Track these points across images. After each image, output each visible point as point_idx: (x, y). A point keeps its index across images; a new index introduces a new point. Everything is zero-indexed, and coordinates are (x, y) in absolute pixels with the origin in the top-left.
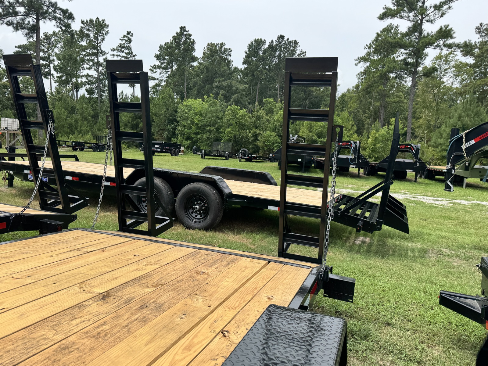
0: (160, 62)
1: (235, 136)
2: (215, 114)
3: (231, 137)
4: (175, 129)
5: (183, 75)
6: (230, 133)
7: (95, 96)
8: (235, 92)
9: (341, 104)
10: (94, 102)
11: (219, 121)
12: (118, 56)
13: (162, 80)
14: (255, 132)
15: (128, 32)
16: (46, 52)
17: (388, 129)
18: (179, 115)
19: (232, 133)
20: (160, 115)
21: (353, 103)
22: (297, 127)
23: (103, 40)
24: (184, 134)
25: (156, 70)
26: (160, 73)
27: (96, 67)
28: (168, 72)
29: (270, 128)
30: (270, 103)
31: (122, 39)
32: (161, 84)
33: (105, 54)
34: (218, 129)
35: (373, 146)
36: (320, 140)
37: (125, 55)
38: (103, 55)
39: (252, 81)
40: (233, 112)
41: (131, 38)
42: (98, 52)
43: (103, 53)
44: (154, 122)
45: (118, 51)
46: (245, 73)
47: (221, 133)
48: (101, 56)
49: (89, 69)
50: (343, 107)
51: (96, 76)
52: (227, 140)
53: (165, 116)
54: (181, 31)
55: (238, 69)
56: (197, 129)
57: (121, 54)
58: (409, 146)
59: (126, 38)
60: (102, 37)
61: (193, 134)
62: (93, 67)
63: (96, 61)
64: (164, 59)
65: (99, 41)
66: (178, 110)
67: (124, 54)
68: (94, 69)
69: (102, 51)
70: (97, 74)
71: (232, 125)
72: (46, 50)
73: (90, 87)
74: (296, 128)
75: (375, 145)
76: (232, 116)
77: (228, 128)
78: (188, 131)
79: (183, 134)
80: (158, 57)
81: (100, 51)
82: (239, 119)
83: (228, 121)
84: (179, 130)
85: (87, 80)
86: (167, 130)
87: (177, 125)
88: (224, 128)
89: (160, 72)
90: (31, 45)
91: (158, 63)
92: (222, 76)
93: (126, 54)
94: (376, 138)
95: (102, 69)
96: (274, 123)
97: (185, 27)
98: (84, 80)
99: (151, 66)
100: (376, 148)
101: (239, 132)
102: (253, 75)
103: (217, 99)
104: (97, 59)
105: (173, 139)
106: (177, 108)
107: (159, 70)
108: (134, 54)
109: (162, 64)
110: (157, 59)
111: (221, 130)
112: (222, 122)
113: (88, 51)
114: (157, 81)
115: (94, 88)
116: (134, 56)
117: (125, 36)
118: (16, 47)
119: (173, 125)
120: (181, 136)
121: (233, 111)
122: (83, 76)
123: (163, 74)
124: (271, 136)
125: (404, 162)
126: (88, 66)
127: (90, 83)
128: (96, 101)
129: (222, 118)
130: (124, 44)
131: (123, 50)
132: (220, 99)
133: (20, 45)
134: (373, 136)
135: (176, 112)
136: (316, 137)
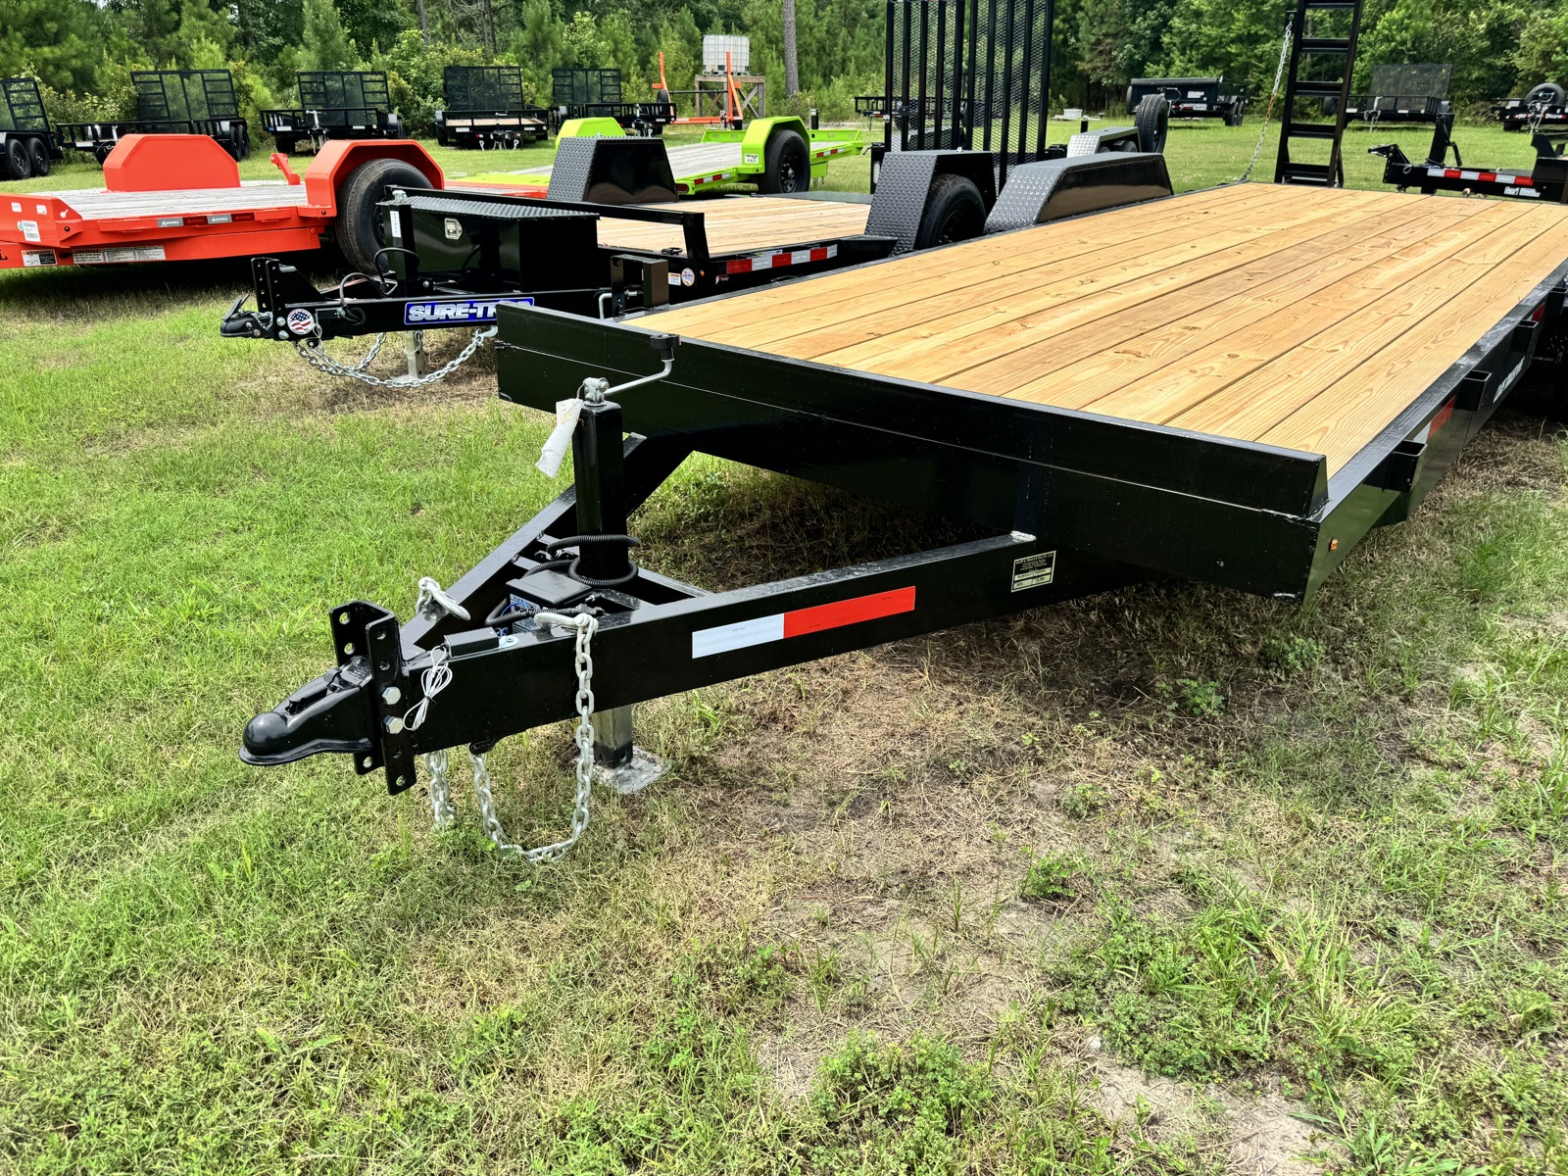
1: (1418, 38)
3: (1404, 43)
4: (1164, 24)
6: (1399, 29)
14: (1501, 16)
19: (1407, 29)
24: (1195, 46)
56: (1252, 23)
61: (1233, 41)
78: (1214, 32)
79: (1188, 45)
84: (1180, 33)
86: (1131, 33)
87: (1171, 11)
101: (1435, 20)
105: (1150, 68)
119: (1151, 14)
120: (1183, 53)
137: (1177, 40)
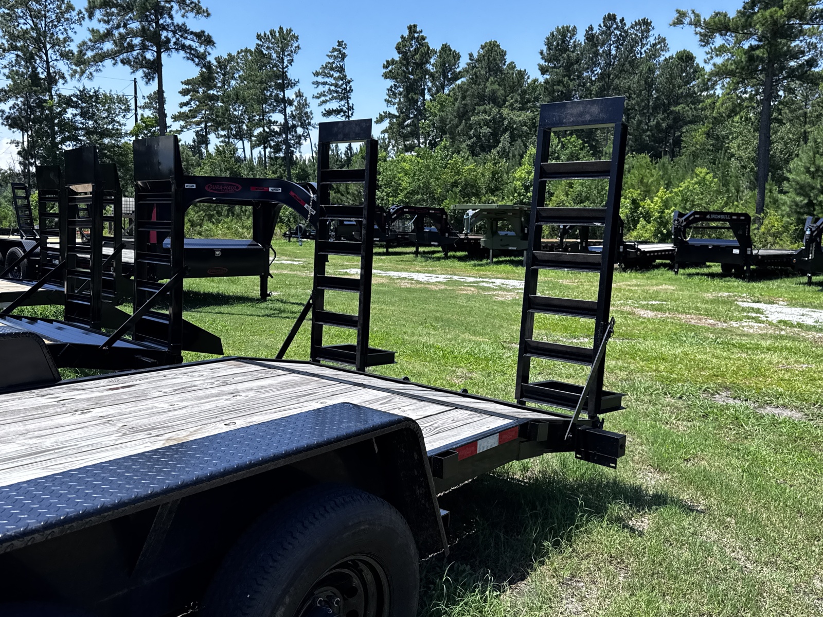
12: (324, 83)
15: (338, 42)
23: (290, 62)
27: (282, 107)
31: (330, 54)
33: (296, 85)
41: (344, 51)
42: (283, 83)
43: (292, 84)
45: (326, 75)
48: (289, 88)
51: (282, 123)
54: (410, 32)
57: (329, 80)
59: (335, 53)
60: (289, 58)
62: (278, 108)
63: (281, 97)
65: (285, 65)
67: (333, 81)
68: (280, 111)
69: (290, 80)
81: (287, 81)
92: (493, 101)
93: (335, 79)
97: (415, 26)
108: (348, 78)
116: (349, 82)
117: (334, 50)
127: (273, 133)
130: (334, 63)
131: (332, 73)
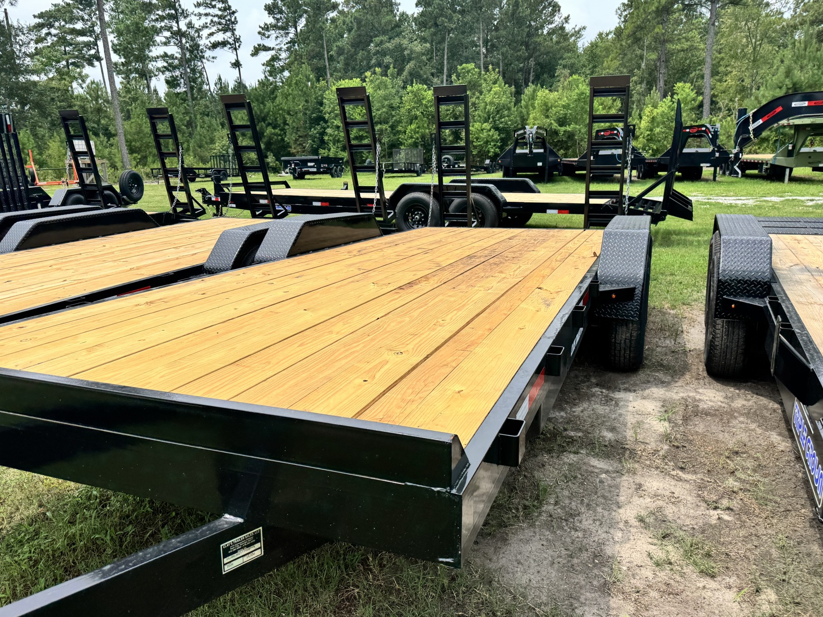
0: (274, 17)
1: (423, 137)
2: (386, 103)
3: (417, 139)
4: (323, 133)
5: (321, 38)
6: (415, 133)
7: (181, 89)
8: (410, 59)
9: (590, 62)
10: (182, 99)
11: (393, 113)
12: (206, 15)
13: (280, 49)
16: (87, 20)
17: (671, 101)
18: (327, 109)
19: (418, 132)
20: (296, 113)
21: (612, 61)
22: (524, 110)
24: (338, 141)
25: (269, 33)
26: (277, 37)
27: (177, 40)
28: (288, 33)
29: (479, 116)
30: (468, 72)
32: (281, 57)
33: (188, 15)
34: (392, 127)
35: (648, 133)
36: (563, 129)
37: (220, 13)
38: (185, 17)
39: (435, 34)
40: (416, 96)
42: (177, 13)
43: (185, 14)
44: (288, 124)
45: (208, 6)
46: (422, 22)
47: (399, 132)
48: (183, 19)
49: (165, 44)
50: (595, 67)
51: (179, 56)
52: (410, 145)
53: (305, 114)
55: (407, 16)
57: (211, 11)
58: (704, 129)
62: (173, 41)
63: (175, 29)
64: (281, 12)
66: (325, 101)
67: (216, 11)
68: (175, 43)
69: (183, 10)
70: (180, 51)
71: (416, 118)
72: (86, 17)
73: (170, 75)
74: (521, 112)
75: (651, 130)
76: (415, 103)
77: (411, 124)
79: (335, 141)
80: (270, 9)
81: (180, 11)
82: (427, 107)
83: (409, 112)
84: (331, 135)
85: (165, 64)
86: (311, 136)
87: (326, 126)
88: (404, 125)
89: (275, 35)
90: (59, 10)
91: (270, 20)
92: (384, 33)
93: (220, 10)
94: (653, 118)
95: (186, 42)
96: (485, 109)
98: (161, 64)
99: (260, 27)
100: (654, 135)
101: (429, 129)
102: (436, 25)
103: (386, 75)
104: (176, 25)
105: (321, 151)
106: (323, 98)
107: (273, 32)
108: (233, 9)
109: (278, 20)
110: (269, 14)
111: (400, 128)
112: (399, 114)
113: (160, 13)
114: (273, 53)
115: (177, 76)
116: (234, 13)
118: (35, 16)
119: (318, 127)
120: (334, 144)
121: (416, 94)
122: (158, 57)
123: (281, 39)
124: (482, 130)
125: (697, 154)
126: (164, 40)
127: (170, 68)
128: (183, 98)
129: (399, 107)
131: (214, 3)
132: (392, 75)
133: (42, 13)
134: (648, 116)
135: (321, 104)
136: (556, 125)
137: (331, 138)
